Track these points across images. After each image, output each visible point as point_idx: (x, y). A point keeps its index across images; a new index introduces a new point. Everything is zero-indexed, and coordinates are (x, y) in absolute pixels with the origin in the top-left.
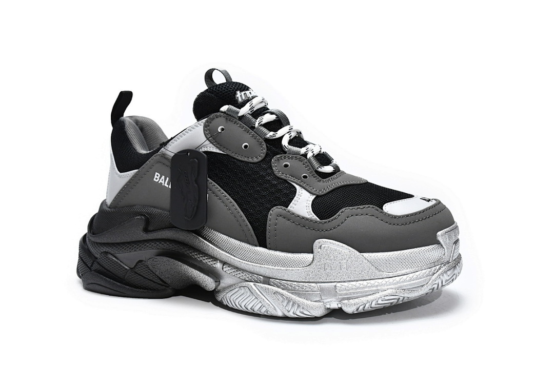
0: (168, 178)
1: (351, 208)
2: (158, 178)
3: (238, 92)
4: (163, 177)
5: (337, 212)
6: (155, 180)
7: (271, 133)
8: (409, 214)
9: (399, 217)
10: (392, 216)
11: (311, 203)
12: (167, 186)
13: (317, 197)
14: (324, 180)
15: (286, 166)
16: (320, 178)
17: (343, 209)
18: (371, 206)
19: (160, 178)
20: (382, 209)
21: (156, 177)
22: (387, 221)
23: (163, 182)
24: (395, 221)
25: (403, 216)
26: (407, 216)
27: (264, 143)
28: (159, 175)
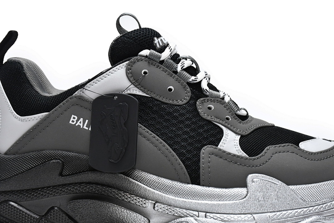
0: (87, 121)
1: (274, 146)
2: (75, 120)
3: (156, 38)
4: (81, 120)
5: (263, 150)
6: (71, 122)
7: (193, 78)
8: (322, 151)
9: (315, 153)
10: (310, 152)
11: (238, 142)
12: (87, 128)
13: (242, 137)
14: (244, 122)
15: (210, 108)
16: (240, 120)
17: (268, 147)
18: (290, 144)
19: (77, 121)
20: (299, 146)
21: (72, 119)
22: (306, 157)
23: (81, 125)
24: (312, 157)
25: (318, 153)
26: (321, 152)
27: (187, 86)
28: (76, 117)
